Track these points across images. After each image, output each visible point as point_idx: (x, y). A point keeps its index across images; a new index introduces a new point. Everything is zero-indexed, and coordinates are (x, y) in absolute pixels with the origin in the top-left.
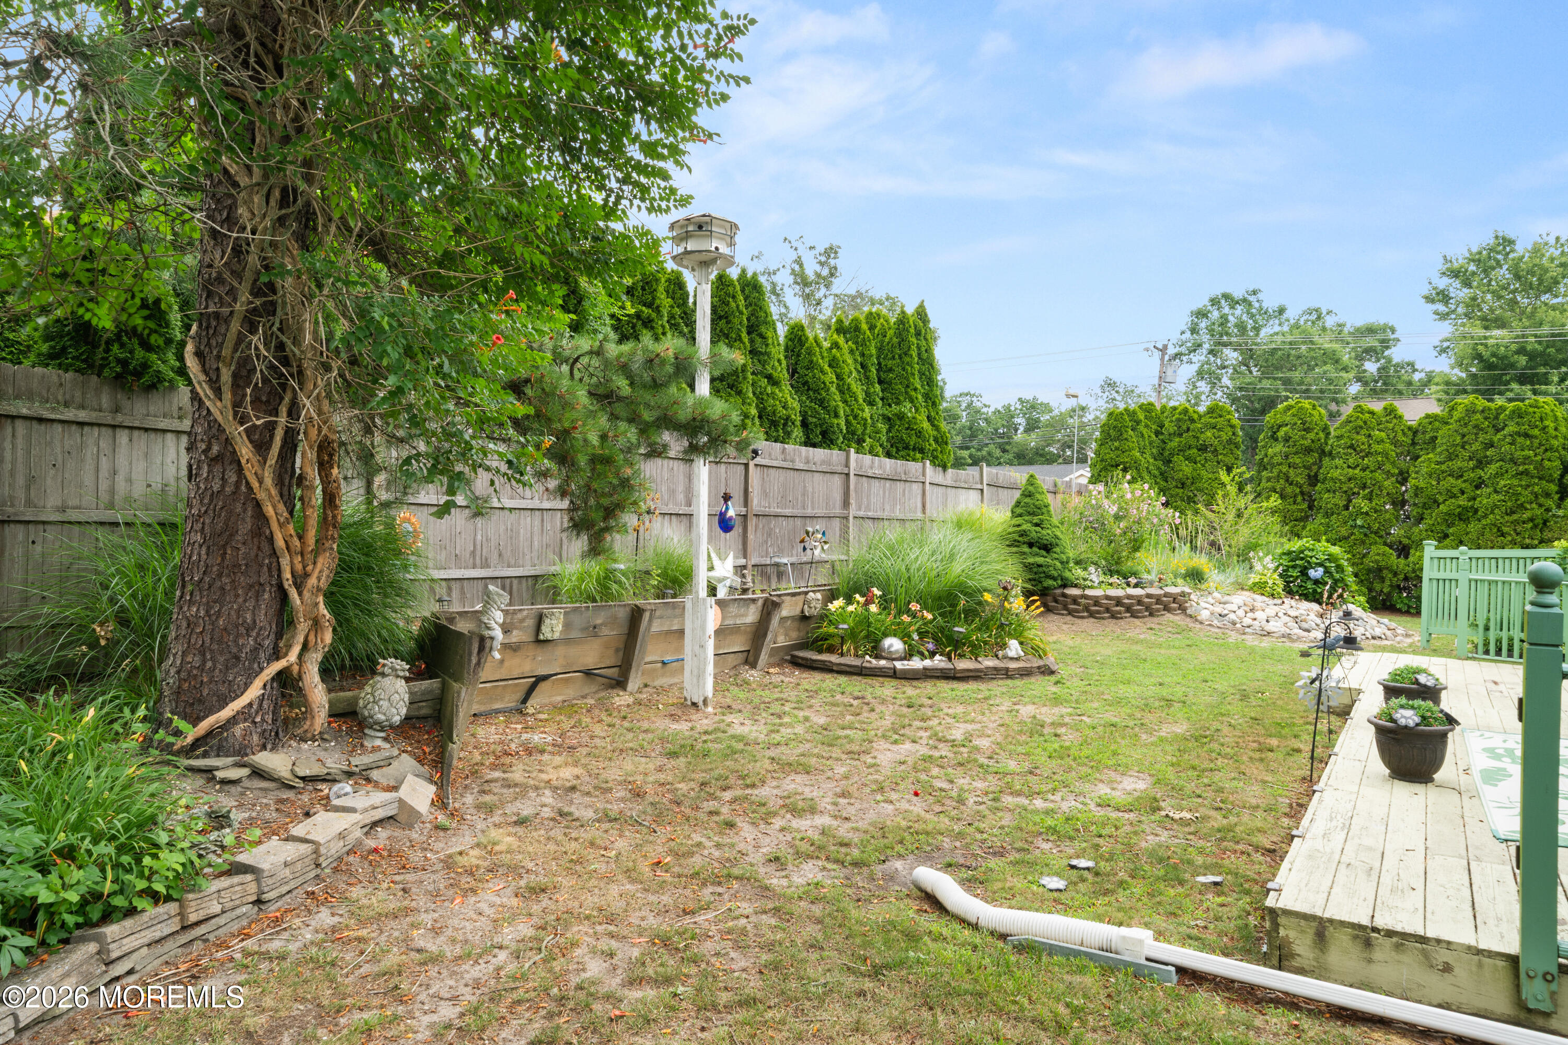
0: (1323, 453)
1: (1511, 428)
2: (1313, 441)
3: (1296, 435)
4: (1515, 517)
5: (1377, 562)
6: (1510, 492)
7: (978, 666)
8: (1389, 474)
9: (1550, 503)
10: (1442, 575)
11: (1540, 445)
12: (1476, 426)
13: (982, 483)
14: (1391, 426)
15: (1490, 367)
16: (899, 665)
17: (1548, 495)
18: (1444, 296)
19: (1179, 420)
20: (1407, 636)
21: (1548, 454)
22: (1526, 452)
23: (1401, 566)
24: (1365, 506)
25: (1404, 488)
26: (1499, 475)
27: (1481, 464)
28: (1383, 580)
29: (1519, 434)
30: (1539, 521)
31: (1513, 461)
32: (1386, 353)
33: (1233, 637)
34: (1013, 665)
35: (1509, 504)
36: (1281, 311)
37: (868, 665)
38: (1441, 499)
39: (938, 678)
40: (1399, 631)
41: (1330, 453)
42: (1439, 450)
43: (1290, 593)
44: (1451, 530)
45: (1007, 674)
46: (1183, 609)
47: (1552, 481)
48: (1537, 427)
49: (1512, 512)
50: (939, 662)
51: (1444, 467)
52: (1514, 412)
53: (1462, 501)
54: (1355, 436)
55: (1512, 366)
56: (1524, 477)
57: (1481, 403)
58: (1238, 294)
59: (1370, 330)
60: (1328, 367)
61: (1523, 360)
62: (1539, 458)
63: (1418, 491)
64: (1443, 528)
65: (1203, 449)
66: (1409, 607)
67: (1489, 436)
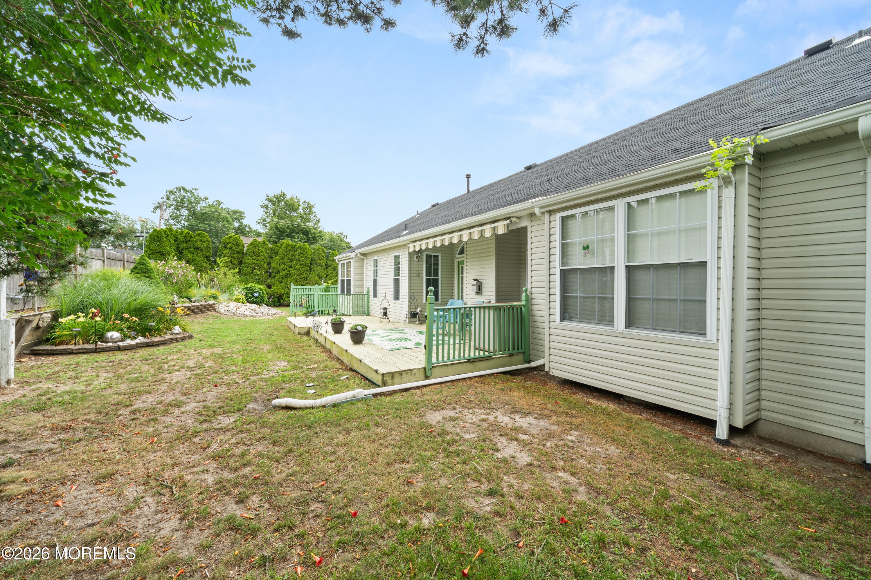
0: (243, 254)
2: (240, 249)
3: (234, 247)
4: (300, 277)
6: (298, 269)
7: (164, 339)
8: (265, 262)
11: (305, 256)
12: (289, 250)
13: (103, 257)
14: (265, 247)
15: (280, 231)
16: (121, 344)
17: (307, 271)
18: (266, 207)
19: (185, 236)
20: (285, 312)
21: (307, 259)
22: (302, 258)
24: (258, 272)
26: (296, 264)
27: (290, 261)
29: (300, 253)
30: (305, 278)
31: (299, 261)
32: (242, 221)
33: (236, 318)
34: (179, 336)
35: (298, 273)
36: (206, 199)
37: (101, 347)
38: (280, 271)
39: (143, 347)
40: (282, 312)
41: (246, 254)
42: (279, 256)
43: (248, 301)
45: (176, 340)
46: (214, 310)
47: (308, 267)
50: (140, 339)
51: (281, 261)
53: (286, 272)
54: (254, 249)
55: (286, 232)
56: (302, 265)
58: (189, 189)
59: (236, 212)
60: (225, 223)
61: (288, 231)
63: (273, 268)
64: (281, 280)
65: (197, 249)
66: (286, 304)
67: (292, 253)
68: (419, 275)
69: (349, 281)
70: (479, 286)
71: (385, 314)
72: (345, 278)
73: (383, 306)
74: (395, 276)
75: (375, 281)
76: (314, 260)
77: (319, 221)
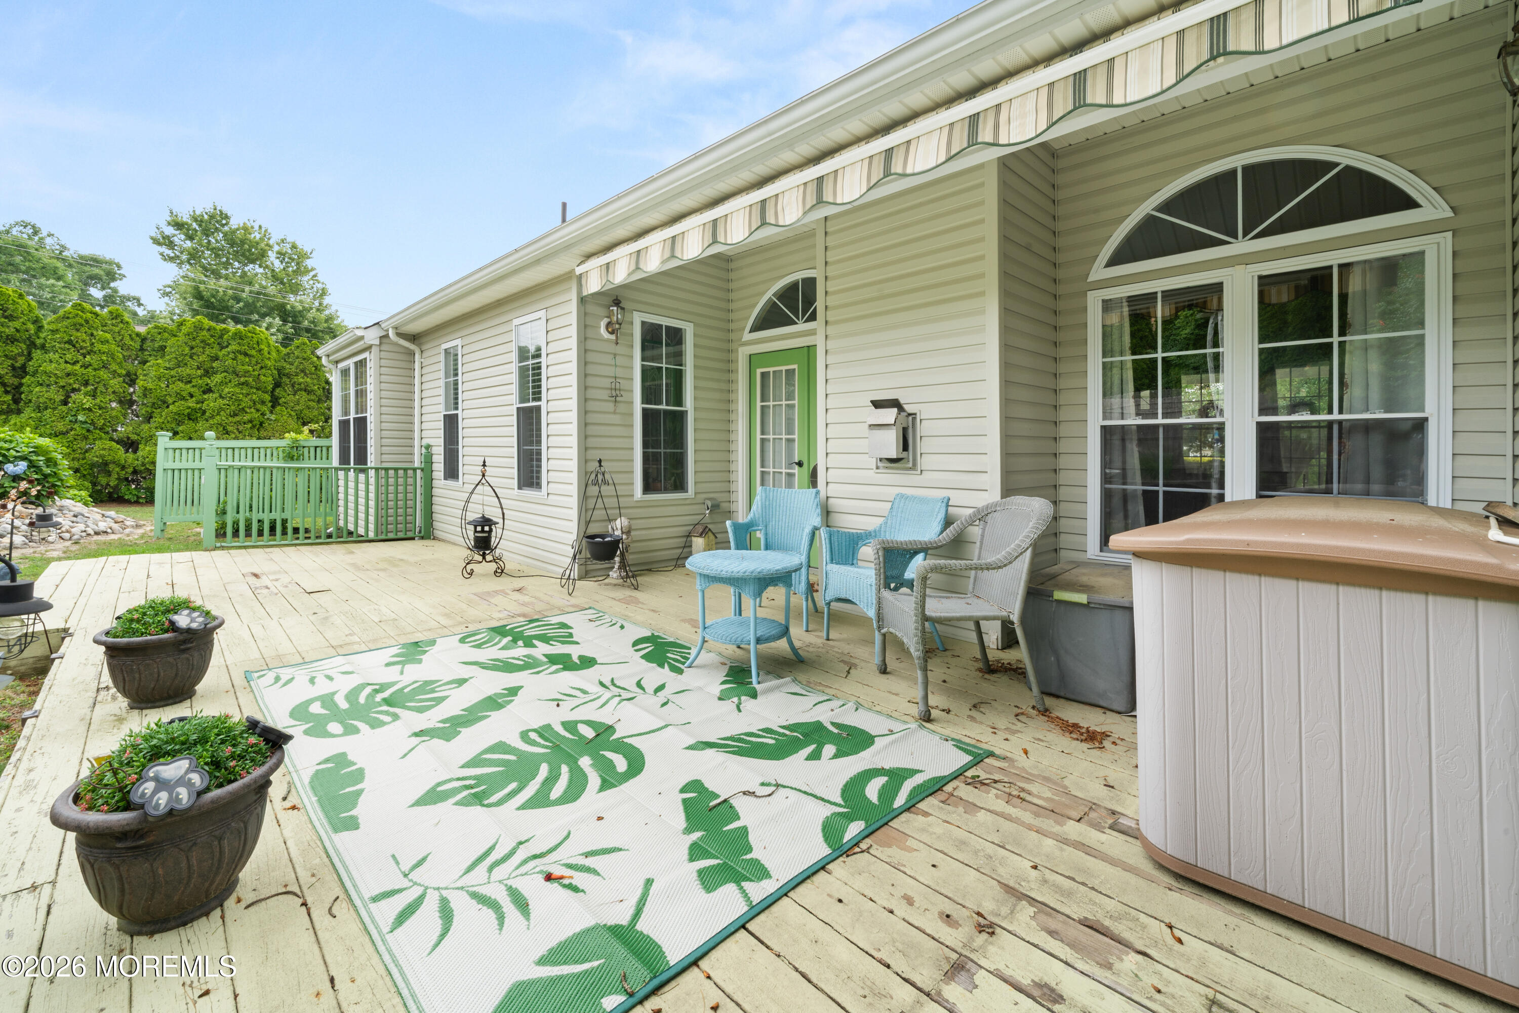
0: (32, 345)
1: (234, 347)
2: (18, 331)
4: (238, 419)
5: (102, 456)
6: (232, 396)
8: (114, 374)
9: (264, 408)
10: (177, 465)
11: (257, 363)
12: (203, 341)
14: (117, 329)
17: (263, 403)
18: (168, 242)
20: (138, 526)
21: (264, 371)
22: (246, 367)
23: (130, 461)
24: (88, 402)
25: (132, 390)
26: (224, 383)
27: (207, 373)
28: (109, 474)
29: (240, 352)
30: (257, 422)
31: (235, 373)
32: (112, 285)
35: (233, 407)
38: (170, 400)
40: (127, 523)
41: (43, 347)
42: (168, 357)
44: (181, 428)
47: (266, 392)
48: (254, 348)
49: (235, 415)
51: (173, 373)
52: (236, 334)
53: (191, 403)
54: (75, 333)
56: (245, 387)
57: (207, 323)
61: (238, 305)
62: (256, 373)
63: (146, 392)
64: (173, 425)
66: (138, 497)
67: (215, 351)
68: (616, 395)
69: (361, 423)
70: (905, 430)
71: (483, 544)
72: (352, 415)
73: (474, 515)
74: (523, 399)
75: (451, 423)
76: (288, 375)
77: (324, 293)
